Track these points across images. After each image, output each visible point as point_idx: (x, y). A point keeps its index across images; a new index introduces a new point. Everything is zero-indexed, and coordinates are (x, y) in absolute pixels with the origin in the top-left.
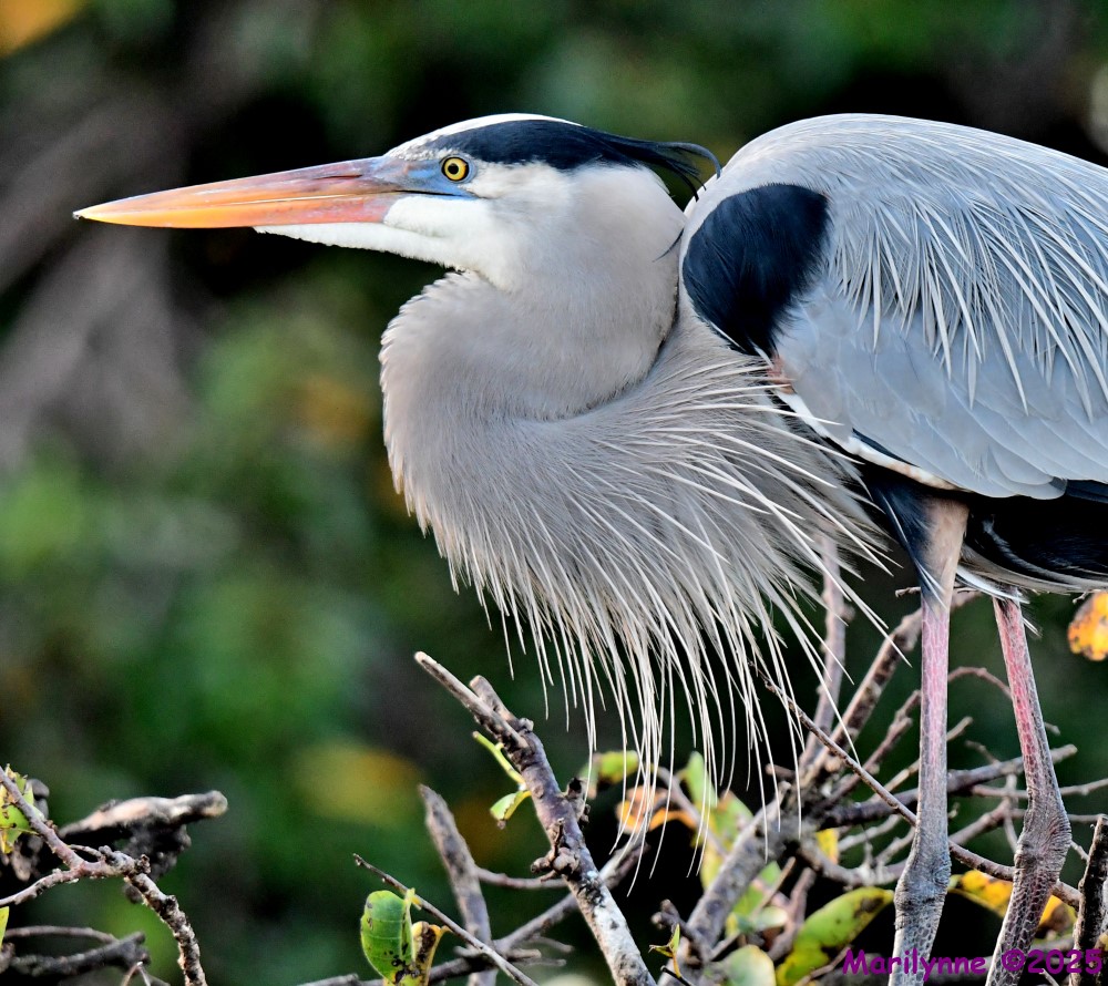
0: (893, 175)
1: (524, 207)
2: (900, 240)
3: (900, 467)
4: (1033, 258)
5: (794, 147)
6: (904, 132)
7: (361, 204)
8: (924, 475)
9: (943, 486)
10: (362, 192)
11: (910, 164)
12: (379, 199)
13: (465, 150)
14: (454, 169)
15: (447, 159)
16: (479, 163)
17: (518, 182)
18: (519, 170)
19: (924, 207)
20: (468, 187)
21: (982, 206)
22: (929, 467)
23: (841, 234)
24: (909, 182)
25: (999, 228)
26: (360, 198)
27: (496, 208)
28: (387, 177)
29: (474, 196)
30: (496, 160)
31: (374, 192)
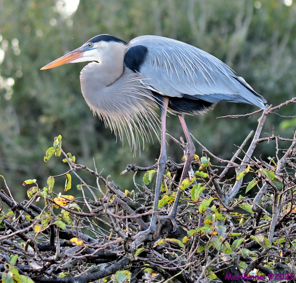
0: (158, 45)
1: (102, 48)
2: (159, 55)
3: (157, 92)
4: (180, 58)
5: (142, 40)
6: (159, 38)
7: (79, 55)
8: (161, 93)
9: (164, 95)
10: (79, 53)
11: (160, 43)
12: (82, 53)
13: (91, 42)
14: (90, 46)
15: (89, 44)
16: (93, 43)
17: (100, 45)
18: (100, 43)
19: (163, 50)
20: (93, 47)
21: (172, 50)
22: (162, 92)
23: (150, 54)
24: (160, 46)
25: (175, 53)
26: (79, 54)
27: (98, 49)
28: (82, 50)
29: (95, 49)
30: (95, 42)
31: (80, 53)
